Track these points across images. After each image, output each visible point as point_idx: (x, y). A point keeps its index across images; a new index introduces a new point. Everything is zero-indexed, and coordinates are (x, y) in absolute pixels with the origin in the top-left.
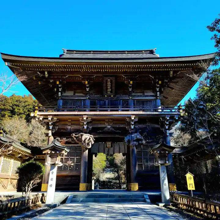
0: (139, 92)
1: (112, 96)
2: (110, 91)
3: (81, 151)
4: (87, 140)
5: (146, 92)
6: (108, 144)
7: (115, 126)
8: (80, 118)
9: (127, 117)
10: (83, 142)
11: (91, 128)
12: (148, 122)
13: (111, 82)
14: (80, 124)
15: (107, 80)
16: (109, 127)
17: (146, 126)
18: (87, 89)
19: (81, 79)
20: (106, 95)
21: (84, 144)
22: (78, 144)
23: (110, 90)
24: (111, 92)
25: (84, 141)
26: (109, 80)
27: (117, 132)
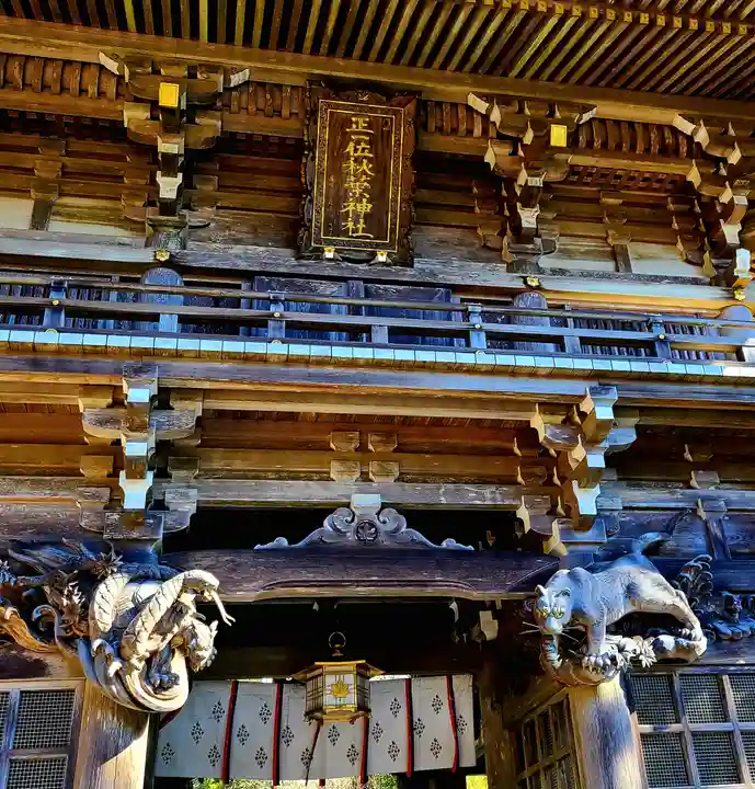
0: (587, 254)
1: (382, 257)
2: (367, 216)
3: (71, 749)
4: (151, 625)
5: (641, 257)
6: (330, 680)
7: (416, 495)
8: (81, 403)
9: (549, 406)
10: (96, 643)
11: (191, 508)
12: (697, 466)
13: (379, 140)
14: (76, 473)
15: (348, 122)
16: (366, 502)
17: (694, 499)
18: (160, 179)
19: (111, 88)
20: (330, 243)
21: (115, 666)
22: (37, 669)
23: (365, 207)
24: (374, 221)
25: (119, 636)
26: (359, 123)
27: (446, 551)
